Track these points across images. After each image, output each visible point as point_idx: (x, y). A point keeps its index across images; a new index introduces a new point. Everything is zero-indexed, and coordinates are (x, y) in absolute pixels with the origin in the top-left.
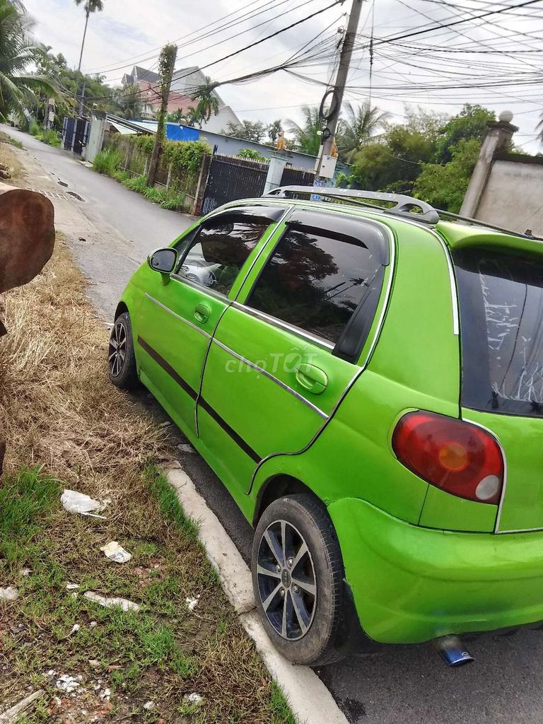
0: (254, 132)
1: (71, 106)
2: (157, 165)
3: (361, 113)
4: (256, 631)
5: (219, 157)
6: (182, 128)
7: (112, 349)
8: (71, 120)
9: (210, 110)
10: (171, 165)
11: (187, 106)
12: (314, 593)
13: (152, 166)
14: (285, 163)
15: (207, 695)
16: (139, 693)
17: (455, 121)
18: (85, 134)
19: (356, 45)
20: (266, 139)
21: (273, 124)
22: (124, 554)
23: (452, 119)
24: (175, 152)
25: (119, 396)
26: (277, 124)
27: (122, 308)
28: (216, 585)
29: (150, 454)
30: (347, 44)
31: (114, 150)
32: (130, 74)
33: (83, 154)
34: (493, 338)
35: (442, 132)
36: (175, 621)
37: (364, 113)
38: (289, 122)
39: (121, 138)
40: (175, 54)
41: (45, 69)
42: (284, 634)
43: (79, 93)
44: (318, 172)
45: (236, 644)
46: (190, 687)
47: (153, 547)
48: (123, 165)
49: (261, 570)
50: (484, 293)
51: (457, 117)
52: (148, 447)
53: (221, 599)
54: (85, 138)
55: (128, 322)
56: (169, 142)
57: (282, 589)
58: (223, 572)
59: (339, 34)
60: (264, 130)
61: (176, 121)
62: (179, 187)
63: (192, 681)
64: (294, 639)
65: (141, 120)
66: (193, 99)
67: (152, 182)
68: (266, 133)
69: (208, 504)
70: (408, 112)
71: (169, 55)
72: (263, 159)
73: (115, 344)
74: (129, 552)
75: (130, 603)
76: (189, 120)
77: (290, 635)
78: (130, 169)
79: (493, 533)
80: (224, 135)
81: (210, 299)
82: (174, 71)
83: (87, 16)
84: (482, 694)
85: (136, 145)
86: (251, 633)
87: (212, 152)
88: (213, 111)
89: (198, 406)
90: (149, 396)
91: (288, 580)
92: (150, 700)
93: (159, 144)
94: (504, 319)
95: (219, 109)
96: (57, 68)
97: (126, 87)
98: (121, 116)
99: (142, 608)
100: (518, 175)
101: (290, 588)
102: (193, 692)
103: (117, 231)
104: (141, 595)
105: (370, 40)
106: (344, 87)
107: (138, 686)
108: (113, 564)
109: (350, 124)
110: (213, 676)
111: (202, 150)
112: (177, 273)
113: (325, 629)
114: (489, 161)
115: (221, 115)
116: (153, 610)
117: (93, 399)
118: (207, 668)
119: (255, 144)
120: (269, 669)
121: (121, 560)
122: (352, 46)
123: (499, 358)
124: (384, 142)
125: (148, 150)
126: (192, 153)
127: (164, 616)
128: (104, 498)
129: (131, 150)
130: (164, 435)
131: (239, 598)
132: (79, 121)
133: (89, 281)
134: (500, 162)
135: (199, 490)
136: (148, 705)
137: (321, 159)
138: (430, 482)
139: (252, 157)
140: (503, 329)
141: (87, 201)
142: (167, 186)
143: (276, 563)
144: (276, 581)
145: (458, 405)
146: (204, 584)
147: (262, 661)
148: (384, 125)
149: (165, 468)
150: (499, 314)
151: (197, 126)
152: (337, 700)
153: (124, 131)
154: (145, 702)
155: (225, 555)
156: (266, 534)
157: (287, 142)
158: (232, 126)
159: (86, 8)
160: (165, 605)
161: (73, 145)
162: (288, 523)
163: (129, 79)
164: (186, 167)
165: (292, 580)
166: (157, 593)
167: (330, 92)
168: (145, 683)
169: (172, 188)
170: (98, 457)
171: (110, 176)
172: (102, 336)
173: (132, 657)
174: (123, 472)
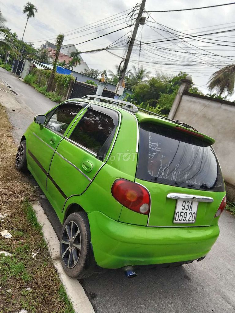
0: (95, 74)
1: (17, 55)
2: (51, 83)
3: (139, 71)
4: (59, 266)
5: (78, 82)
6: (64, 69)
7: (18, 155)
8: (17, 61)
9: (77, 63)
10: (57, 84)
11: (68, 60)
12: (80, 249)
13: (49, 83)
14: (104, 87)
15: (34, 289)
16: (6, 286)
17: (175, 78)
18: (22, 67)
19: (135, 44)
20: (100, 77)
21: (103, 71)
22: (10, 235)
23: (175, 77)
24: (59, 79)
25: (18, 174)
26: (105, 71)
27: (24, 138)
28: (45, 248)
29: (27, 197)
30: (131, 43)
31: (34, 75)
32: (44, 44)
33: (20, 75)
34: (150, 154)
35: (170, 82)
36: (26, 261)
37: (140, 71)
38: (110, 71)
39: (38, 70)
40: (63, 38)
41: (7, 38)
42: (68, 266)
43: (21, 50)
44: (116, 92)
45: (50, 270)
46: (28, 285)
47: (22, 233)
48: (37, 82)
49: (63, 242)
50: (149, 138)
51: (177, 76)
52: (27, 195)
53: (46, 254)
54: (22, 69)
55: (25, 144)
56: (57, 74)
57: (70, 248)
58: (49, 244)
59: (128, 39)
60: (99, 73)
61: (62, 66)
62: (60, 93)
63: (29, 283)
64: (71, 268)
65: (47, 63)
66: (70, 57)
67: (48, 90)
68: (100, 75)
69: (48, 219)
70: (157, 73)
71: (61, 38)
72: (96, 85)
73: (19, 153)
74: (12, 234)
75: (8, 253)
76: (68, 66)
77: (70, 266)
78: (40, 83)
79: (146, 226)
80: (82, 73)
81: (57, 136)
82: (62, 46)
83: (28, 19)
84: (144, 293)
85: (43, 74)
86: (56, 267)
87: (75, 80)
88: (78, 63)
89: (48, 178)
90: (31, 175)
91: (72, 244)
92: (10, 289)
93: (53, 75)
94: (156, 148)
95: (81, 63)
96: (13, 38)
97: (42, 49)
98: (39, 61)
99: (13, 255)
100: (191, 101)
101: (72, 248)
102: (29, 287)
103: (30, 108)
104: (13, 250)
105: (140, 42)
106: (129, 60)
107: (6, 283)
108: (4, 238)
109: (134, 75)
110: (38, 282)
111: (71, 79)
112: (46, 125)
113: (82, 263)
114: (181, 94)
115: (81, 65)
116: (18, 256)
117: (7, 174)
118: (36, 278)
119: (95, 79)
120: (61, 279)
121: (7, 237)
122: (133, 44)
123: (152, 162)
124: (147, 84)
125: (48, 76)
126: (66, 80)
127: (22, 259)
128: (4, 213)
129: (41, 75)
130: (34, 191)
131: (54, 254)
132: (20, 62)
133: (14, 128)
134: (185, 95)
135: (45, 213)
136: (9, 291)
137: (118, 87)
138: (124, 205)
139: (91, 84)
140: (155, 152)
141: (19, 95)
142: (55, 92)
143: (69, 239)
144: (68, 246)
145: (134, 177)
146: (40, 248)
147: (58, 277)
148: (148, 77)
149: (33, 204)
150: (154, 146)
151: (71, 69)
152: (86, 292)
153: (39, 67)
154: (8, 289)
155: (51, 237)
156: (66, 227)
157: (108, 79)
158: (86, 70)
159: (28, 15)
160: (23, 255)
161: (16, 71)
162: (74, 222)
163: (44, 46)
164: (63, 85)
165: (74, 245)
166: (20, 250)
167: (124, 61)
168: (9, 283)
169: (57, 93)
170: (5, 197)
171: (31, 85)
172: (14, 150)
173: (5, 272)
174: (14, 203)
